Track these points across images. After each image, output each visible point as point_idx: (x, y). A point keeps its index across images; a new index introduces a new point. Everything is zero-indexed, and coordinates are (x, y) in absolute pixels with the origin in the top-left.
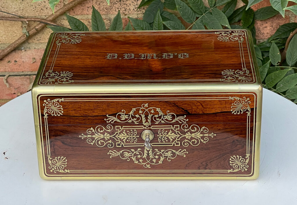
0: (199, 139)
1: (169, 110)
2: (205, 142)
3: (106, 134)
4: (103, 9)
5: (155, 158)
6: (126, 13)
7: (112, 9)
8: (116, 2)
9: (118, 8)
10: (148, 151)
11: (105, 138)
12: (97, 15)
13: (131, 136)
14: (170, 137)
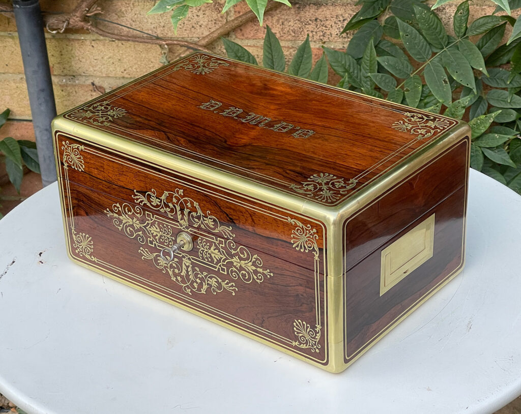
0: (251, 273)
1: (210, 210)
2: (258, 281)
3: (135, 219)
4: (288, 31)
5: (197, 283)
6: (325, 39)
7: (303, 33)
8: (310, 22)
9: (312, 32)
10: (188, 267)
11: (135, 225)
12: (272, 40)
13: (165, 235)
14: (213, 255)
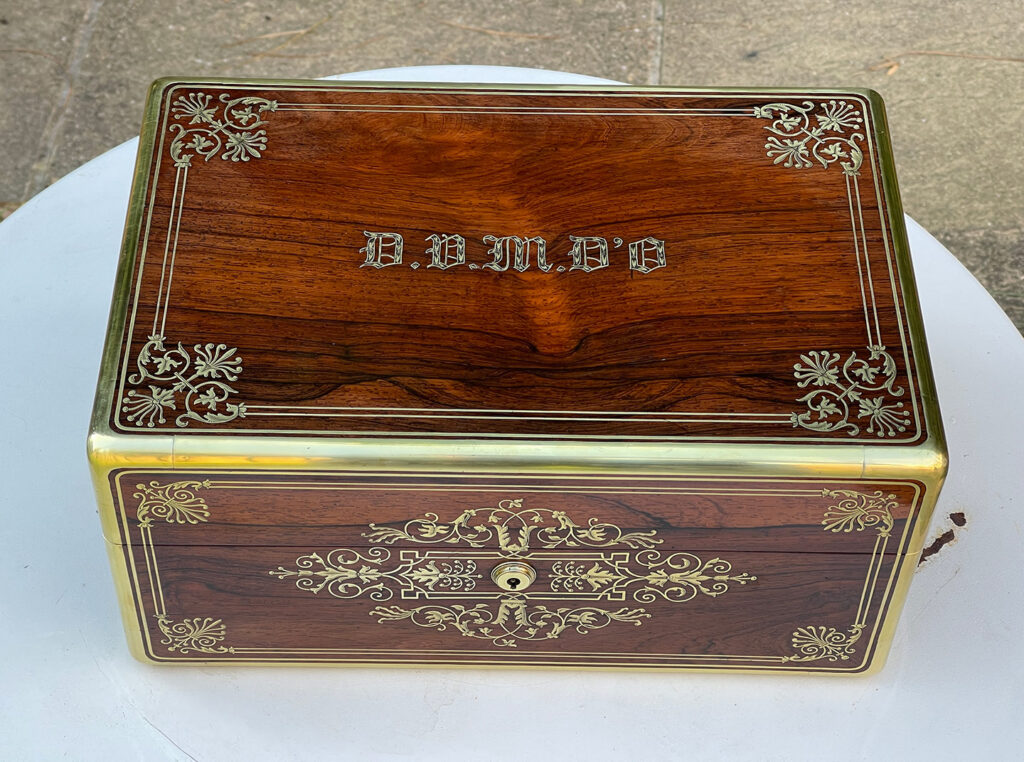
0: (696, 586)
1: (597, 516)
3: (364, 569)
5: (535, 626)
10: (514, 610)
11: (362, 577)
13: (453, 576)
14: (592, 580)
